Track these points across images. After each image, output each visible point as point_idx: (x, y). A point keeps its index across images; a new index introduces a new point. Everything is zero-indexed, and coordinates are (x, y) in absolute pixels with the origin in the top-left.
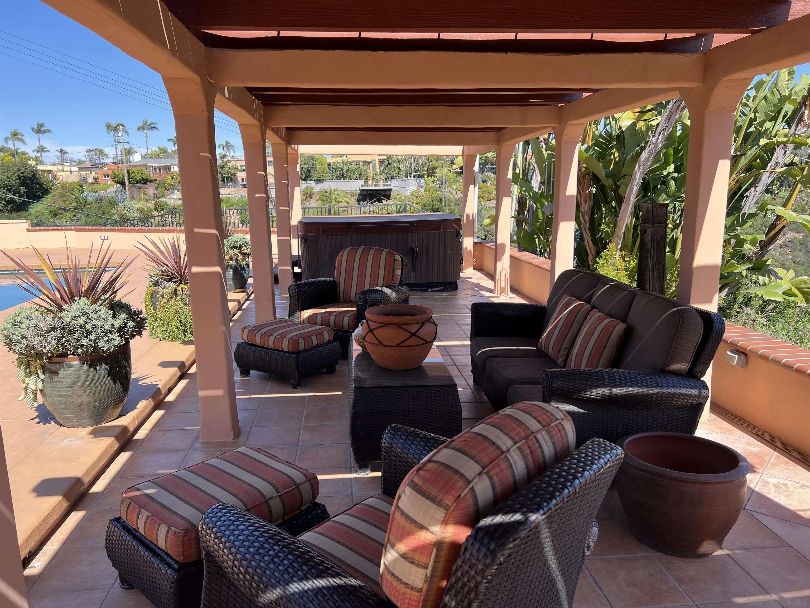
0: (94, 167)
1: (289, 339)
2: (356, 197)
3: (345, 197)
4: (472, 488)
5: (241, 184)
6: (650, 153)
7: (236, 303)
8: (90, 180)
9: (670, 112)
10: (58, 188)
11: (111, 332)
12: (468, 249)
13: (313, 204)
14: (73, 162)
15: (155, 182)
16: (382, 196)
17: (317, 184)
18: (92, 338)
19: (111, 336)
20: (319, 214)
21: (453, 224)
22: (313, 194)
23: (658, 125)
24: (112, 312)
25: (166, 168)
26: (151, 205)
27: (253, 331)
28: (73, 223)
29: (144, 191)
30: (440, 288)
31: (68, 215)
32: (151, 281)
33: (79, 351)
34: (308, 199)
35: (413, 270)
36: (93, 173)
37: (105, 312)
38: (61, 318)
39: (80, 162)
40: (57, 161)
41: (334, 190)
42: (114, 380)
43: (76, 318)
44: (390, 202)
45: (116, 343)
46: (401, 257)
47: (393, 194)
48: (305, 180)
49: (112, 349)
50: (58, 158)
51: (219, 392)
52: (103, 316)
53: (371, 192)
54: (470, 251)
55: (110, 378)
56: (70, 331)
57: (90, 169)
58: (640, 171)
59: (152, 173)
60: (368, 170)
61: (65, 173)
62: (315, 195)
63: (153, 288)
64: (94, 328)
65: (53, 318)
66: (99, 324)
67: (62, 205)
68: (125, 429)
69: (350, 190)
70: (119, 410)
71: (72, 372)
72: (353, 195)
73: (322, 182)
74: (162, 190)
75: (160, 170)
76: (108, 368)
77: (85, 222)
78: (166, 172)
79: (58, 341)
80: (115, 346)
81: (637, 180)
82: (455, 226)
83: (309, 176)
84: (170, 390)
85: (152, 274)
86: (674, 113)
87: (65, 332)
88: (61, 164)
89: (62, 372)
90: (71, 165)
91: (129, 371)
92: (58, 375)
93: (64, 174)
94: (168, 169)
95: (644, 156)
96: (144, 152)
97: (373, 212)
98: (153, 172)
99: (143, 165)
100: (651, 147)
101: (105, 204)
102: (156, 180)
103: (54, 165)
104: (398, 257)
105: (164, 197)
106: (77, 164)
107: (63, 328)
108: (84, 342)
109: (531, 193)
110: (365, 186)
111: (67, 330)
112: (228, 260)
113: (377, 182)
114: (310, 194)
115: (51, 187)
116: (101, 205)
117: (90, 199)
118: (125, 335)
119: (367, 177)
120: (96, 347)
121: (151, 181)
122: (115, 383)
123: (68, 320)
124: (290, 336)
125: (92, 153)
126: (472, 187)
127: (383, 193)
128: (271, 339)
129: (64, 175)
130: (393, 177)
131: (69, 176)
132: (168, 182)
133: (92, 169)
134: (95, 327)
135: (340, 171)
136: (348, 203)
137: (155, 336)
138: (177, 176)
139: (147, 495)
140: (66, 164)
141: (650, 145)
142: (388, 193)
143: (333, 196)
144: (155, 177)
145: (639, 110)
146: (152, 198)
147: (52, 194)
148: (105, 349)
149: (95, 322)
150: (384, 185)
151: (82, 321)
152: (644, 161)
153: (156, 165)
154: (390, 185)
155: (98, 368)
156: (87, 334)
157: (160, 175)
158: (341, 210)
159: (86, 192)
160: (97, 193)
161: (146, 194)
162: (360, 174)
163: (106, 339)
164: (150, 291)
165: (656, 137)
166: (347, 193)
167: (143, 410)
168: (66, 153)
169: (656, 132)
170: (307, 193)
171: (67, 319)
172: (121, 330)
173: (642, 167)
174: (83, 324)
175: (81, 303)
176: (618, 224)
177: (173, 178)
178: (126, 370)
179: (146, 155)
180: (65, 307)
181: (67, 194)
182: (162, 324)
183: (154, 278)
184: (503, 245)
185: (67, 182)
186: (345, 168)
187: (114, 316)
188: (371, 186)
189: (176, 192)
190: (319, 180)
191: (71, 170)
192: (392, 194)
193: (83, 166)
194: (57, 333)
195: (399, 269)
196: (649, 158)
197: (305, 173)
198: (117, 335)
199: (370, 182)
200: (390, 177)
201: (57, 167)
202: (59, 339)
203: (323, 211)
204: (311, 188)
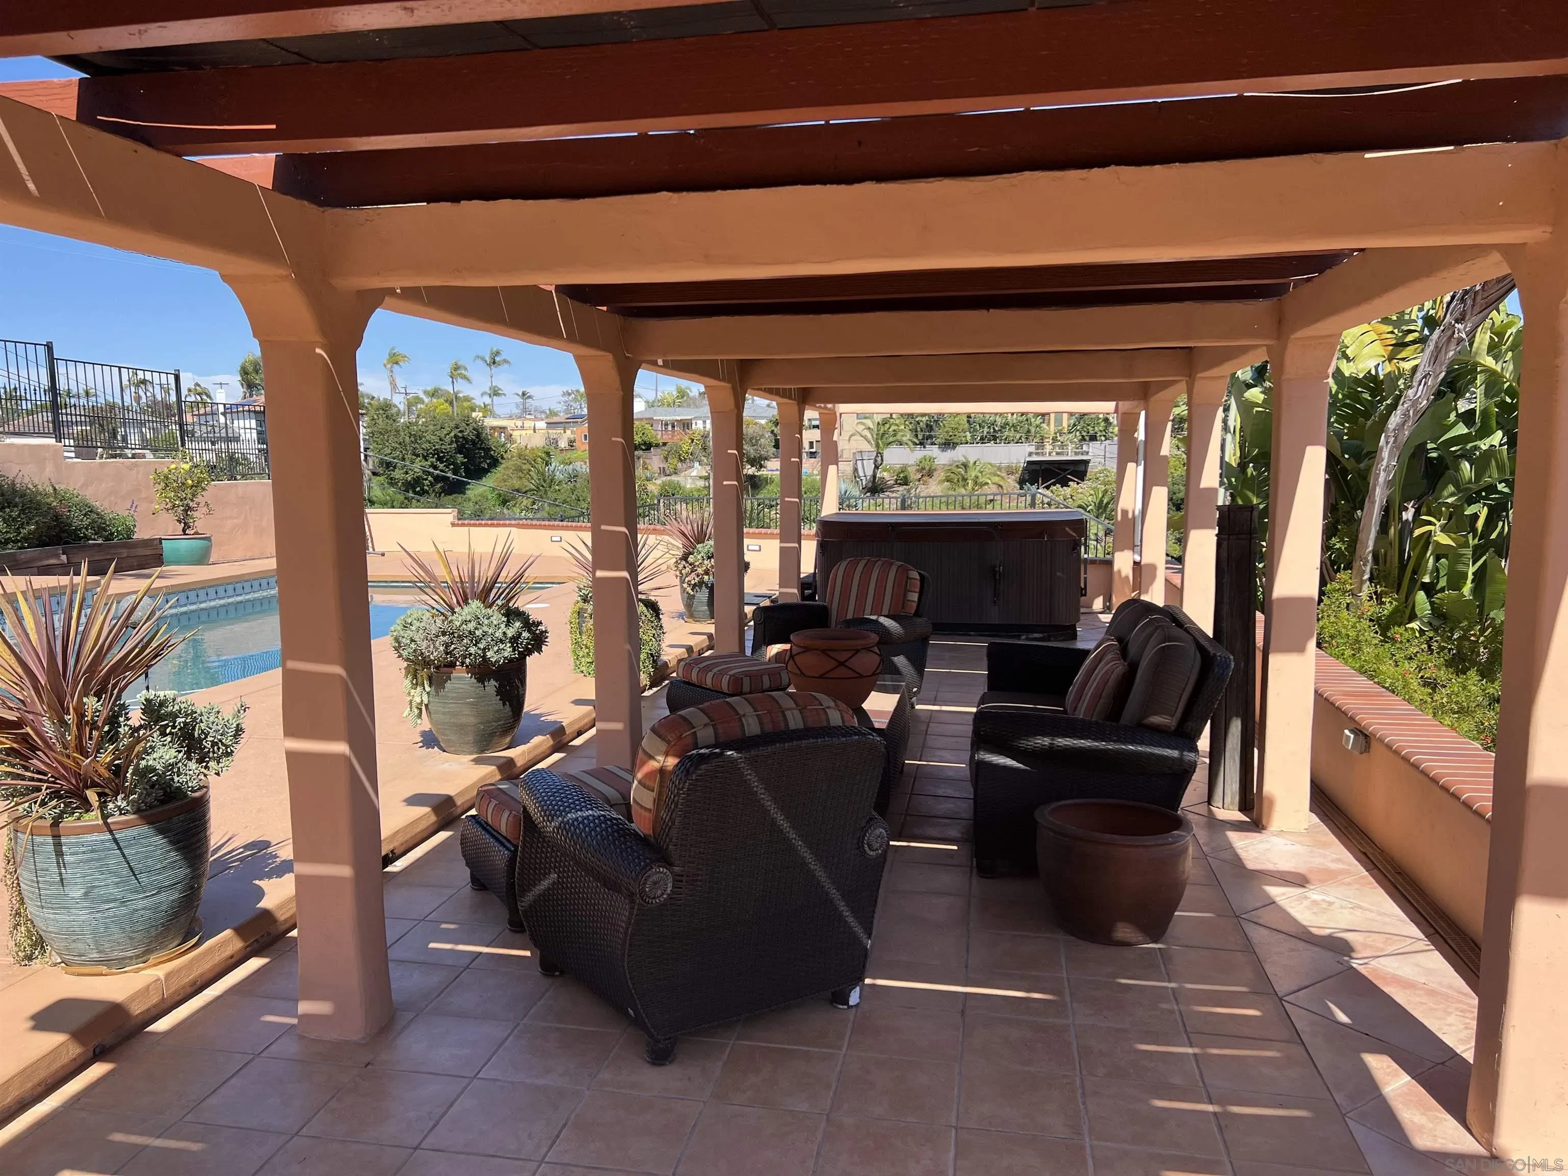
0: (570, 422)
1: (731, 676)
2: (1018, 475)
3: (996, 475)
4: (695, 732)
5: (806, 452)
6: (1406, 414)
7: (706, 637)
8: (563, 444)
9: (1436, 347)
10: (512, 457)
11: (501, 641)
12: (1123, 574)
13: (933, 488)
14: (537, 414)
15: (663, 448)
16: (1068, 474)
17: (943, 451)
18: (481, 646)
19: (502, 646)
20: (943, 506)
21: (1067, 529)
22: (935, 470)
23: (1415, 369)
24: (505, 619)
25: (684, 424)
26: (654, 488)
27: (690, 664)
28: (530, 515)
29: (645, 463)
30: (1041, 635)
31: (526, 502)
32: (580, 596)
33: (468, 661)
34: (924, 478)
35: (995, 602)
36: (568, 432)
37: (497, 618)
38: (451, 621)
39: (553, 413)
40: (516, 411)
41: (975, 463)
42: (504, 700)
43: (466, 622)
44: (1085, 485)
45: (506, 654)
46: (920, 574)
47: (1092, 470)
48: (921, 444)
49: (502, 661)
50: (517, 405)
51: (619, 726)
52: (495, 622)
53: (1048, 466)
54: (1127, 577)
55: (499, 697)
56: (459, 636)
57: (564, 425)
58: (1389, 446)
59: (660, 433)
60: (1044, 425)
61: (526, 432)
62: (939, 472)
63: (581, 604)
64: (484, 636)
65: (443, 622)
66: (490, 631)
67: (517, 484)
68: (510, 762)
69: (1005, 462)
70: (508, 740)
71: (459, 686)
72: (1010, 471)
73: (954, 448)
74: (674, 461)
75: (673, 427)
76: (497, 685)
77: (549, 514)
78: (684, 430)
79: (446, 647)
80: (505, 658)
81: (1385, 461)
82: (1071, 533)
83: (930, 437)
84: (579, 733)
85: (582, 586)
86: (1444, 348)
87: (454, 637)
88: (520, 417)
89: (448, 685)
90: (536, 419)
91: (521, 693)
92: (444, 688)
93: (523, 432)
94: (686, 425)
95: (1394, 420)
96: (651, 396)
97: (1049, 504)
98: (662, 431)
99: (646, 419)
100: (1406, 405)
101: (581, 484)
102: (665, 444)
103: (510, 418)
104: (915, 575)
105: (676, 473)
106: (547, 417)
107: (453, 633)
108: (473, 650)
109: (1233, 480)
110: (1037, 454)
111: (456, 635)
112: (702, 575)
113: (1063, 446)
114: (930, 470)
115: (502, 455)
116: (574, 486)
117: (559, 476)
118: (519, 647)
119: (1042, 438)
120: (484, 657)
121: (657, 446)
122: (504, 704)
123: (458, 624)
124: (731, 673)
125: (570, 398)
126: (1131, 466)
127: (1072, 468)
128: (710, 675)
129: (524, 435)
130: (1093, 438)
131: (530, 438)
132: (685, 447)
133: (567, 425)
134: (485, 634)
135: (989, 427)
136: (1000, 486)
137: (579, 671)
138: (700, 437)
139: (500, 789)
140: (528, 417)
141: (1404, 402)
142: (1082, 468)
143: (973, 473)
144: (666, 438)
145: (1394, 342)
146: (657, 475)
147: (502, 466)
148: (493, 660)
149: (485, 629)
150: (1076, 454)
151: (471, 626)
152: (1394, 430)
153: (668, 418)
154: (1087, 453)
155: (486, 684)
156: (476, 641)
157: (673, 436)
158: (982, 500)
159: (553, 465)
160: (571, 466)
161: (647, 469)
162: (1029, 431)
163: (496, 648)
164: (577, 609)
165: (1415, 389)
166: (1000, 469)
167: (536, 747)
168: (529, 397)
169: (1414, 380)
170: (923, 469)
171: (456, 622)
172: (515, 640)
173: (1392, 440)
174: (472, 629)
175: (473, 606)
176: (1360, 535)
177: (692, 441)
178: (518, 692)
179: (654, 401)
180: (456, 610)
181: (524, 467)
182: (587, 653)
183: (583, 591)
184: (1153, 568)
185: (526, 447)
186: (999, 420)
187: (508, 625)
188: (1050, 454)
189: (697, 464)
190: (948, 445)
191: (534, 427)
192: (1089, 470)
193: (555, 419)
194: (446, 638)
195: (915, 592)
196: (1403, 424)
197: (922, 431)
198: (509, 645)
199: (1048, 448)
200: (1087, 438)
201: (514, 421)
202: (447, 645)
203: (950, 501)
204: (932, 459)
